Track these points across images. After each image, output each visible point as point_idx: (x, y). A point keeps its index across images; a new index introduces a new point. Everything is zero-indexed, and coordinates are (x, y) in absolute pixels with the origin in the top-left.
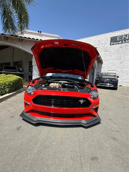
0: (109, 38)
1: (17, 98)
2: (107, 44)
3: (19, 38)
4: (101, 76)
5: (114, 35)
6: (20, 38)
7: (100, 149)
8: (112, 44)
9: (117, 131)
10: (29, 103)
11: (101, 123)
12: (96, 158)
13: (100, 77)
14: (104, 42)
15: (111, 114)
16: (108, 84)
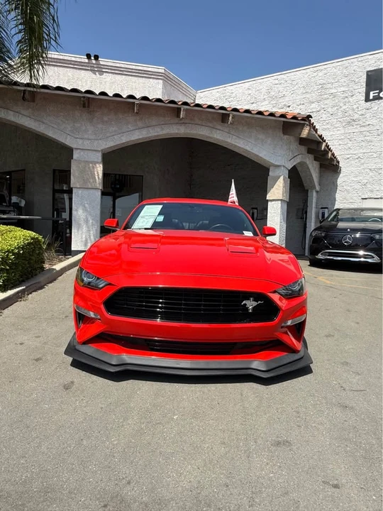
0: (361, 74)
1: (31, 306)
2: (354, 98)
3: (23, 88)
4: (332, 220)
5: (379, 63)
6: (29, 89)
7: (299, 426)
8: (371, 98)
9: (357, 391)
10: (92, 315)
11: (312, 372)
12: (287, 442)
13: (328, 223)
14: (343, 89)
15: (349, 349)
16: (361, 253)
